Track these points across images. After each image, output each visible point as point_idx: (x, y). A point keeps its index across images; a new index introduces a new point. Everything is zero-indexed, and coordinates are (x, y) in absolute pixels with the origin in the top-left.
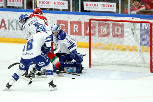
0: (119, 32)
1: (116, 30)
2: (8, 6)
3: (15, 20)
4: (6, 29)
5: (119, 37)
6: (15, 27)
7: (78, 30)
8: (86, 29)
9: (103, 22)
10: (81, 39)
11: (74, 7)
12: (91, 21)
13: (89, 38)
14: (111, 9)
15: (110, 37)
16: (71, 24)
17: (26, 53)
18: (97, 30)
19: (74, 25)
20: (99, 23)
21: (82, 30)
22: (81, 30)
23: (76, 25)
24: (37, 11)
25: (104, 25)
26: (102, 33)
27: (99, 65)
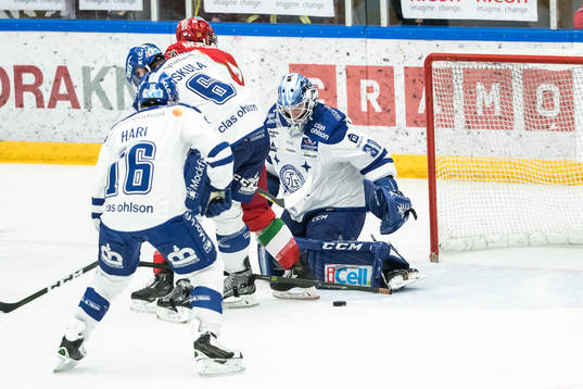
0: (553, 105)
1: (540, 96)
2: (81, 8)
3: (113, 70)
4: (76, 105)
5: (553, 126)
6: (113, 98)
7: (379, 101)
8: (412, 97)
9: (484, 66)
10: (395, 139)
11: (362, 6)
12: (435, 64)
13: (425, 135)
14: (515, 10)
15: (515, 127)
16: (348, 77)
17: (125, 207)
18: (459, 102)
19: (364, 83)
20: (467, 72)
21: (396, 101)
22: (393, 101)
23: (370, 83)
24: (193, 30)
25: (488, 79)
26: (480, 113)
27: (471, 250)
